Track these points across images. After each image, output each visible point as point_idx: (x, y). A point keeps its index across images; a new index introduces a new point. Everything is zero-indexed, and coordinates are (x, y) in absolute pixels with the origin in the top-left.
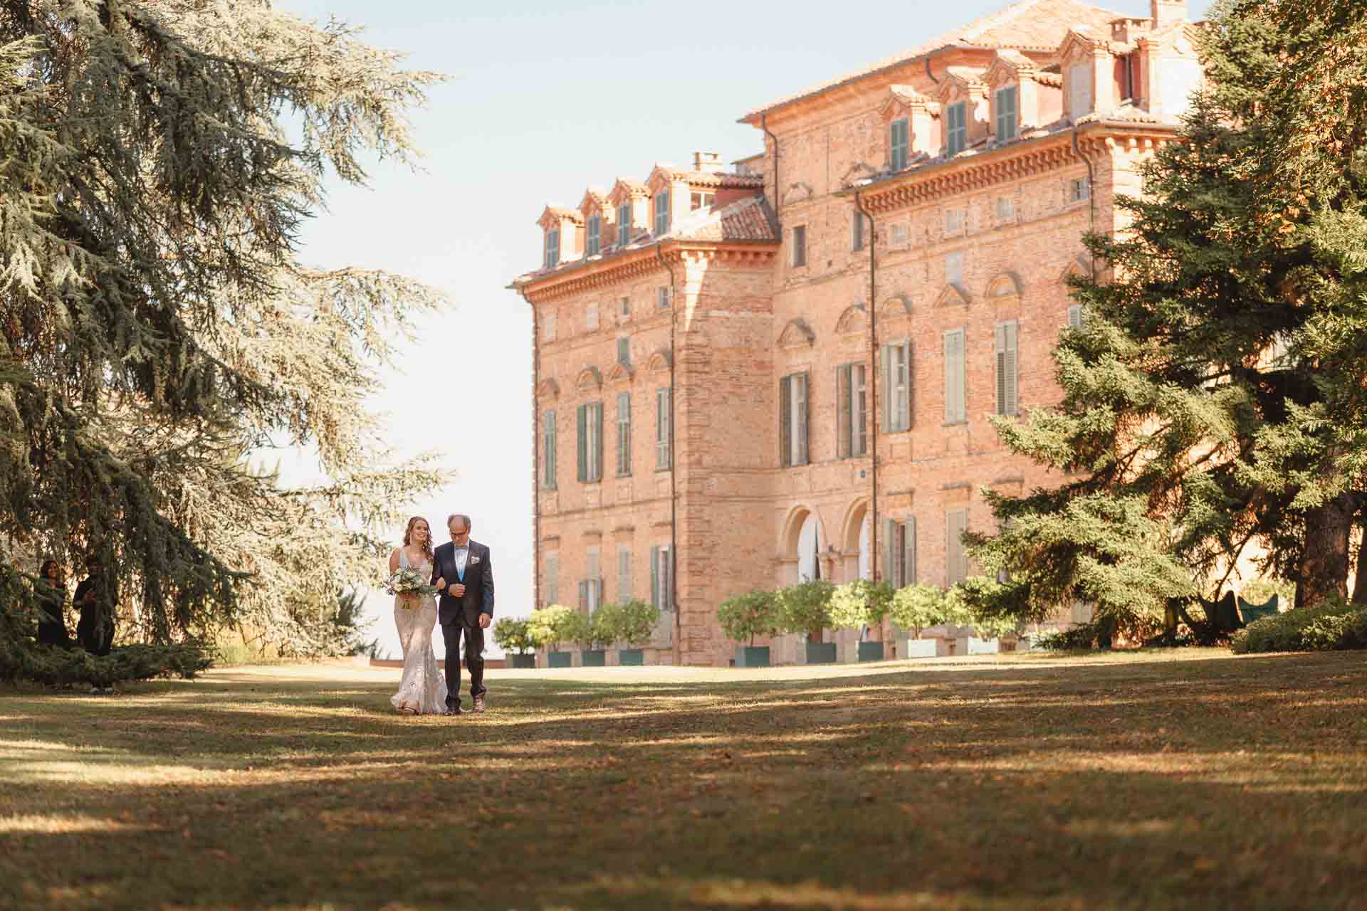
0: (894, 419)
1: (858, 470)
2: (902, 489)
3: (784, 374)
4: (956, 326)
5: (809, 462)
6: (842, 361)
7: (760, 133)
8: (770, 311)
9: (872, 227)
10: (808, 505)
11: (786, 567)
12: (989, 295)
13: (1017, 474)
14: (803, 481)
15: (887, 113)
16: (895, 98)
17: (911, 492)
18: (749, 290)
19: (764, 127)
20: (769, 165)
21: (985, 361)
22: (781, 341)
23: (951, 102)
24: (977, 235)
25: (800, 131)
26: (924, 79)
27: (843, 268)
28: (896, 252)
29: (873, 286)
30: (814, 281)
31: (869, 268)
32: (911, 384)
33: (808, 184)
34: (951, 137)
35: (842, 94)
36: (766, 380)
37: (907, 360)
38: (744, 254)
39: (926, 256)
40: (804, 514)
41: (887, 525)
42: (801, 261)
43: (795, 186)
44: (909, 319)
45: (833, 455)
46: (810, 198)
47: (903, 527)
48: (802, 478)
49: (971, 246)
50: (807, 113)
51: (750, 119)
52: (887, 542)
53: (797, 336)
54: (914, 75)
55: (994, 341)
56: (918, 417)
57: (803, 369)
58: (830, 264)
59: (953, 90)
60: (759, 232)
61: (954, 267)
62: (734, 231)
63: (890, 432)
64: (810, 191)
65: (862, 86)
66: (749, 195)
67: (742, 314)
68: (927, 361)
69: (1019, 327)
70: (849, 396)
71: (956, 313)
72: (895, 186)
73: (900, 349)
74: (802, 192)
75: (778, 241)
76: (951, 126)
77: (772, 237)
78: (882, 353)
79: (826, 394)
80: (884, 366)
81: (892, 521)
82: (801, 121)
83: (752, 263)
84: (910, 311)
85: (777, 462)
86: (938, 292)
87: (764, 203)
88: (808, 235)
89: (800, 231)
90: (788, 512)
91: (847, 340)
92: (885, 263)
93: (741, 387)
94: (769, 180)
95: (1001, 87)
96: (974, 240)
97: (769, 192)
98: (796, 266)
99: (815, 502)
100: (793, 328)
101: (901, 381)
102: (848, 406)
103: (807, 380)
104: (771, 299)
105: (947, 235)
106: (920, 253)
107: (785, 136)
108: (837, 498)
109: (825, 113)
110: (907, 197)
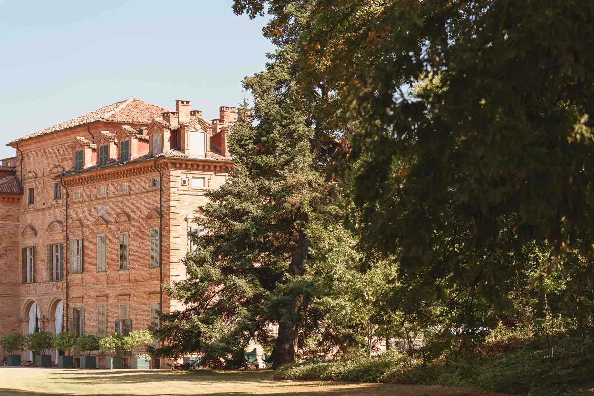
0: (75, 268)
1: (55, 287)
2: (79, 296)
3: (24, 246)
4: (102, 233)
5: (35, 282)
6: (49, 242)
7: (15, 150)
8: (19, 221)
9: (67, 192)
10: (34, 299)
11: (24, 323)
12: (116, 222)
13: (128, 292)
14: (32, 289)
15: (74, 148)
16: (78, 142)
17: (82, 297)
18: (11, 213)
19: (17, 148)
20: (18, 163)
21: (114, 247)
22: (23, 233)
23: (101, 145)
24: (111, 198)
25: (32, 150)
26: (86, 133)
27: (50, 206)
28: (77, 203)
29: (67, 215)
30: (37, 210)
31: (65, 208)
32: (83, 255)
33: (35, 172)
34: (101, 158)
35: (51, 137)
36: (16, 248)
37: (81, 245)
38: (9, 198)
39: (89, 205)
40: (32, 302)
41: (72, 310)
42: (31, 201)
43: (30, 172)
44: (82, 229)
45: (45, 279)
46: (36, 177)
47: (79, 311)
48: (32, 288)
49: (109, 202)
50: (36, 143)
51: (11, 144)
52: (72, 316)
53: (29, 231)
54: (82, 131)
55: (118, 240)
56: (85, 268)
57: (32, 245)
58: (44, 204)
59: (103, 140)
60: (15, 190)
61: (102, 210)
62: (5, 189)
63: (73, 274)
64: (36, 175)
65: (60, 134)
66: (11, 175)
67: (8, 222)
68: (90, 247)
69: (129, 235)
70: (52, 257)
71: (102, 228)
72: (77, 177)
73: (78, 241)
74: (33, 174)
75: (22, 193)
76: (101, 154)
77: (20, 192)
78: (70, 242)
79: (42, 255)
80: (71, 248)
81: (74, 308)
82: (33, 146)
83: (12, 202)
84: (82, 225)
85: (21, 282)
86: (95, 219)
87: (16, 178)
88: (35, 192)
89: (31, 190)
90: (25, 302)
91: (51, 235)
92: (72, 206)
93: (7, 251)
94: (18, 169)
95: (123, 140)
96: (110, 200)
97: (18, 174)
98: (29, 204)
99: (37, 298)
100: (28, 229)
101: (78, 253)
102: (51, 261)
103: (34, 250)
104: (19, 216)
105: (99, 197)
106: (87, 203)
107: (26, 152)
108: (47, 297)
109: (44, 144)
110: (81, 182)
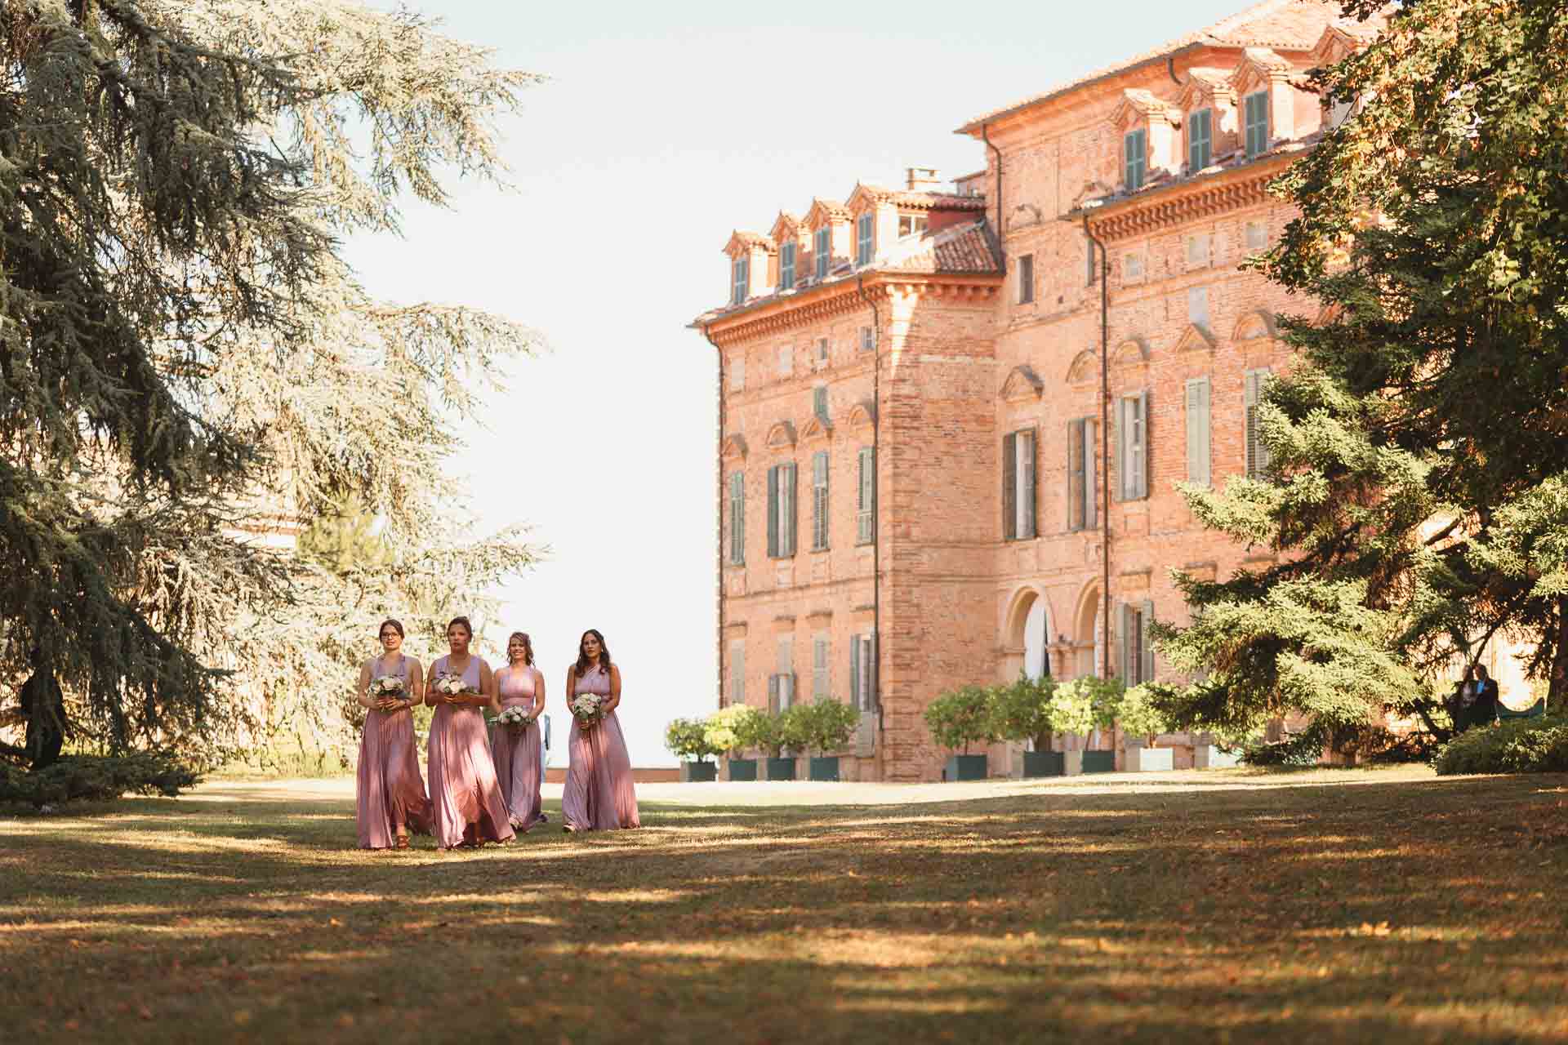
0: (1129, 484)
2: (1138, 568)
3: (1009, 431)
4: (1200, 373)
5: (1036, 535)
6: (1076, 415)
7: (983, 145)
8: (992, 356)
9: (1104, 257)
10: (1035, 587)
11: (1010, 660)
12: (1238, 338)
14: (1029, 557)
15: (1122, 123)
16: (1129, 105)
17: (1149, 572)
18: (968, 331)
19: (985, 138)
20: (993, 182)
21: (1233, 416)
22: (1005, 392)
23: (1194, 110)
24: (1223, 267)
25: (1026, 144)
26: (1168, 83)
27: (1075, 304)
28: (1131, 287)
29: (1104, 327)
30: (1041, 321)
31: (1099, 305)
32: (1148, 443)
33: (1037, 206)
34: (1194, 150)
35: (1074, 100)
36: (986, 438)
37: (1143, 415)
38: (961, 288)
39: (1164, 292)
40: (1030, 598)
41: (1120, 612)
42: (1027, 297)
43: (1021, 209)
44: (1146, 366)
45: (1063, 528)
46: (1038, 223)
47: (1139, 614)
48: (1028, 553)
49: (1217, 279)
50: (1034, 121)
51: (970, 130)
52: (1120, 632)
53: (1023, 386)
54: (1157, 77)
55: (1243, 392)
56: (1156, 483)
57: (1030, 424)
58: (1060, 300)
59: (1196, 95)
60: (978, 262)
61: (1198, 304)
62: (950, 262)
63: (1124, 500)
64: (1038, 214)
65: (1098, 90)
66: (969, 218)
67: (958, 359)
68: (1166, 414)
70: (1082, 456)
71: (1199, 358)
72: (1129, 209)
73: (1136, 401)
74: (1028, 216)
75: (1001, 273)
76: (1194, 138)
77: (994, 268)
78: (1114, 407)
79: (1056, 454)
80: (1118, 422)
81: (1127, 606)
82: (1029, 130)
83: (970, 299)
84: (1146, 355)
85: (1000, 535)
86: (1179, 333)
87: (986, 228)
88: (1036, 266)
89: (1027, 261)
90: (1012, 595)
91: (1079, 390)
92: (1118, 299)
93: (959, 445)
94: (992, 201)
95: (1250, 93)
96: (1220, 272)
97: (991, 215)
98: (1022, 302)
99: (1043, 582)
100: (1019, 377)
101: (1137, 440)
102: (1082, 468)
103: (1034, 438)
104: (993, 342)
105: (1189, 267)
106: (1159, 288)
107: (1012, 148)
108: (1069, 578)
109: (1057, 122)
110: (1142, 222)
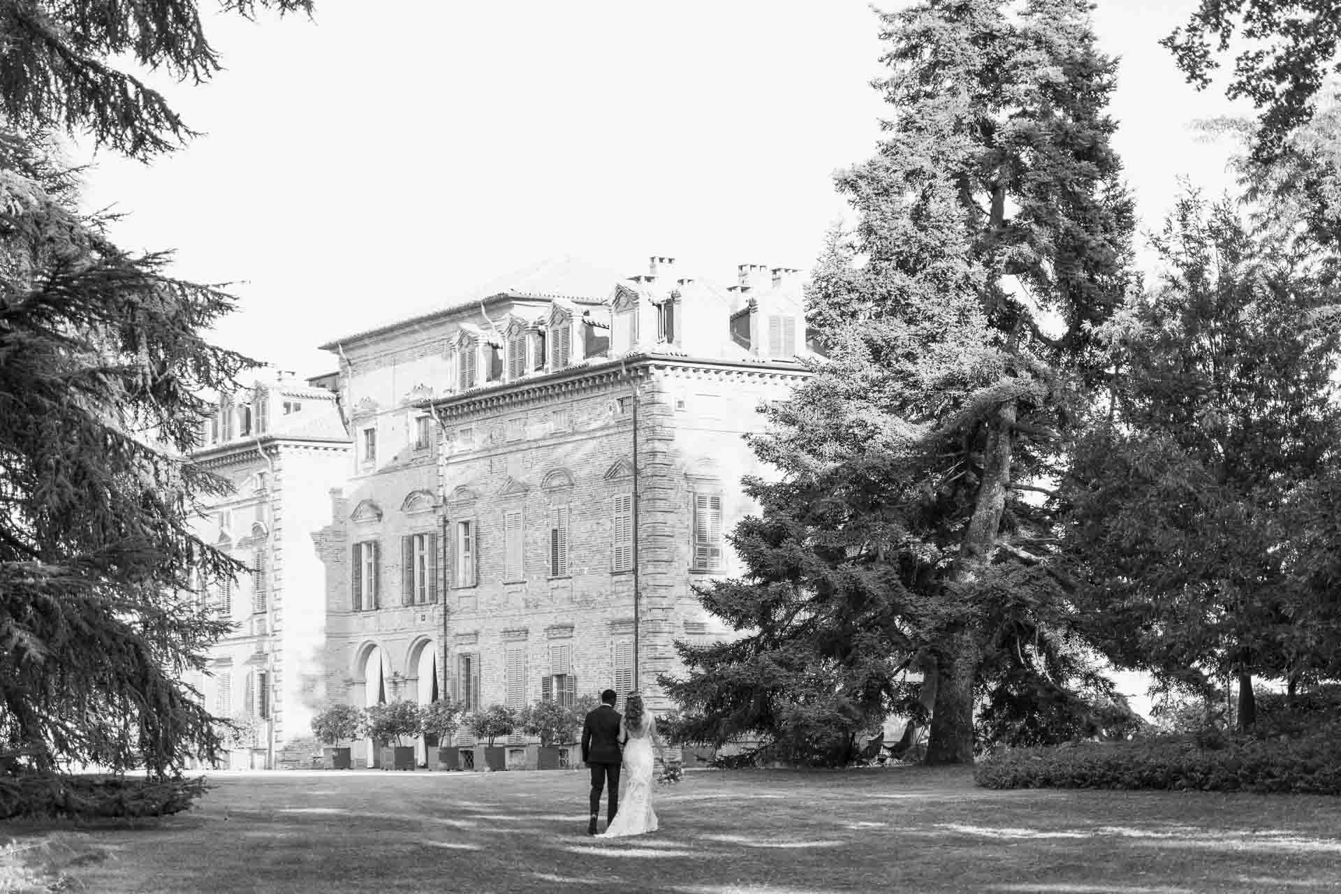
0: (461, 579)
1: (419, 615)
2: (469, 630)
3: (356, 541)
4: (515, 508)
5: (378, 608)
6: (407, 532)
7: (337, 357)
10: (376, 640)
11: (356, 687)
12: (545, 486)
13: (568, 621)
14: (372, 622)
15: (457, 345)
16: (467, 333)
17: (476, 634)
19: (339, 353)
20: (344, 382)
21: (542, 536)
22: (354, 516)
23: (512, 337)
24: (533, 439)
25: (370, 357)
27: (407, 461)
28: (464, 451)
29: (444, 476)
30: (381, 471)
32: (477, 552)
34: (512, 363)
35: (408, 330)
36: (342, 544)
37: (472, 533)
39: (489, 454)
40: (371, 647)
41: (455, 660)
42: (370, 455)
44: (475, 502)
45: (398, 603)
47: (469, 660)
48: (371, 619)
49: (528, 447)
50: (377, 343)
51: (329, 347)
52: (455, 671)
53: (368, 514)
54: (477, 316)
55: (549, 520)
56: (482, 577)
57: (371, 537)
58: (396, 459)
59: (514, 327)
61: (514, 463)
63: (458, 588)
64: (378, 405)
68: (491, 534)
69: (570, 510)
70: (412, 558)
71: (516, 498)
72: (465, 400)
73: (466, 524)
75: (351, 440)
76: (512, 355)
77: (347, 436)
78: (451, 527)
79: (393, 555)
80: (454, 538)
81: (460, 655)
82: (373, 349)
84: (476, 495)
85: (351, 607)
86: (500, 482)
88: (378, 436)
89: (370, 433)
90: (358, 645)
91: (411, 516)
95: (556, 326)
96: (531, 443)
98: (366, 459)
99: (382, 638)
100: (366, 506)
101: (467, 549)
102: (411, 565)
103: (375, 547)
105: (508, 439)
106: (485, 452)
107: (357, 360)
108: (401, 636)
109: (395, 343)
110: (475, 410)
